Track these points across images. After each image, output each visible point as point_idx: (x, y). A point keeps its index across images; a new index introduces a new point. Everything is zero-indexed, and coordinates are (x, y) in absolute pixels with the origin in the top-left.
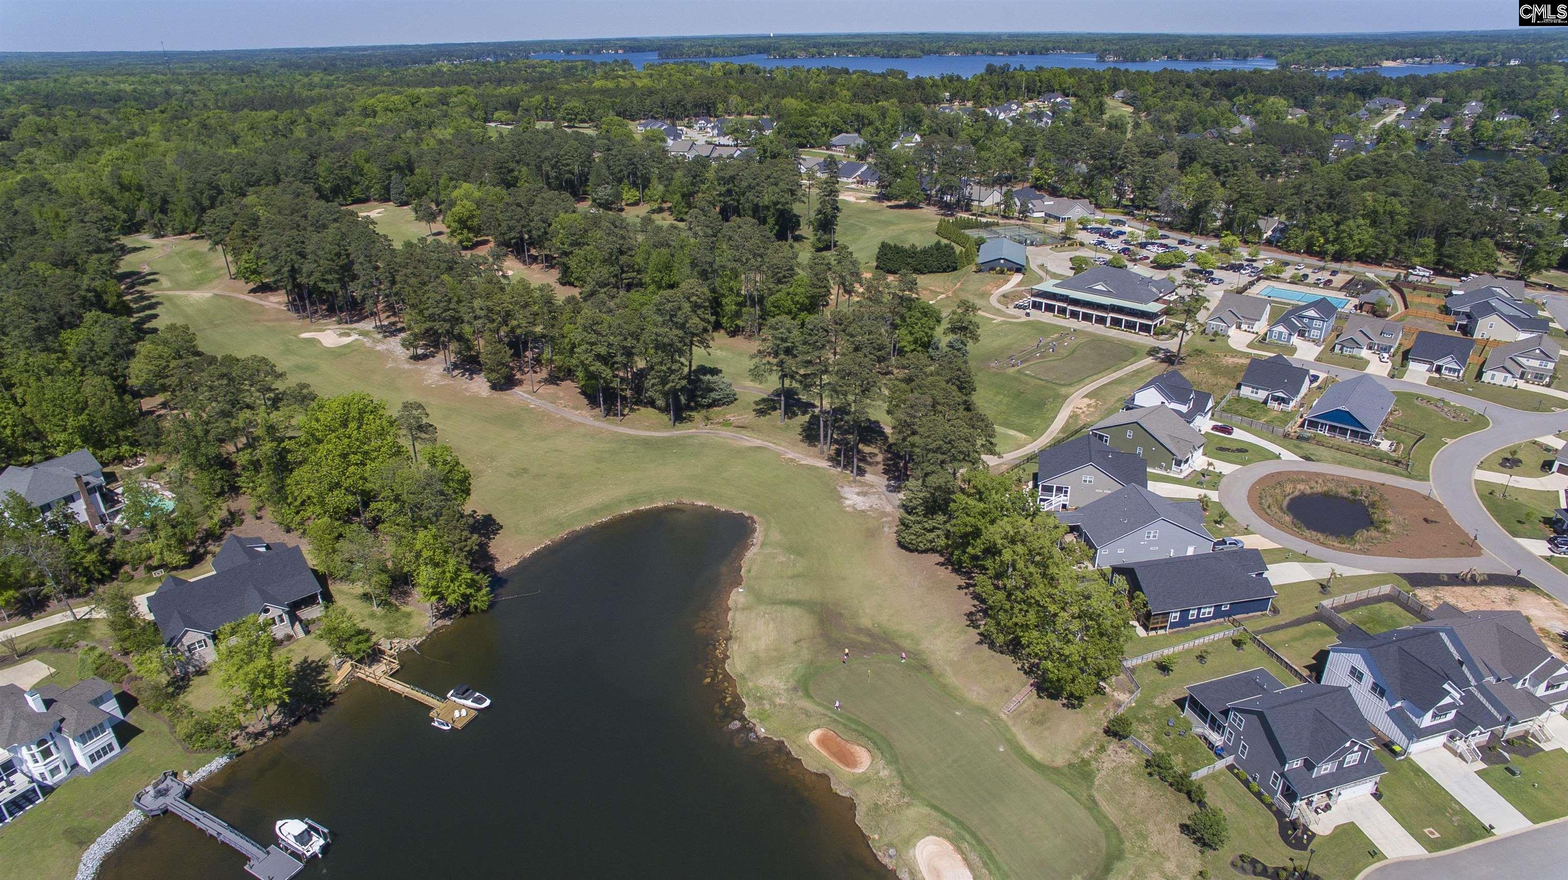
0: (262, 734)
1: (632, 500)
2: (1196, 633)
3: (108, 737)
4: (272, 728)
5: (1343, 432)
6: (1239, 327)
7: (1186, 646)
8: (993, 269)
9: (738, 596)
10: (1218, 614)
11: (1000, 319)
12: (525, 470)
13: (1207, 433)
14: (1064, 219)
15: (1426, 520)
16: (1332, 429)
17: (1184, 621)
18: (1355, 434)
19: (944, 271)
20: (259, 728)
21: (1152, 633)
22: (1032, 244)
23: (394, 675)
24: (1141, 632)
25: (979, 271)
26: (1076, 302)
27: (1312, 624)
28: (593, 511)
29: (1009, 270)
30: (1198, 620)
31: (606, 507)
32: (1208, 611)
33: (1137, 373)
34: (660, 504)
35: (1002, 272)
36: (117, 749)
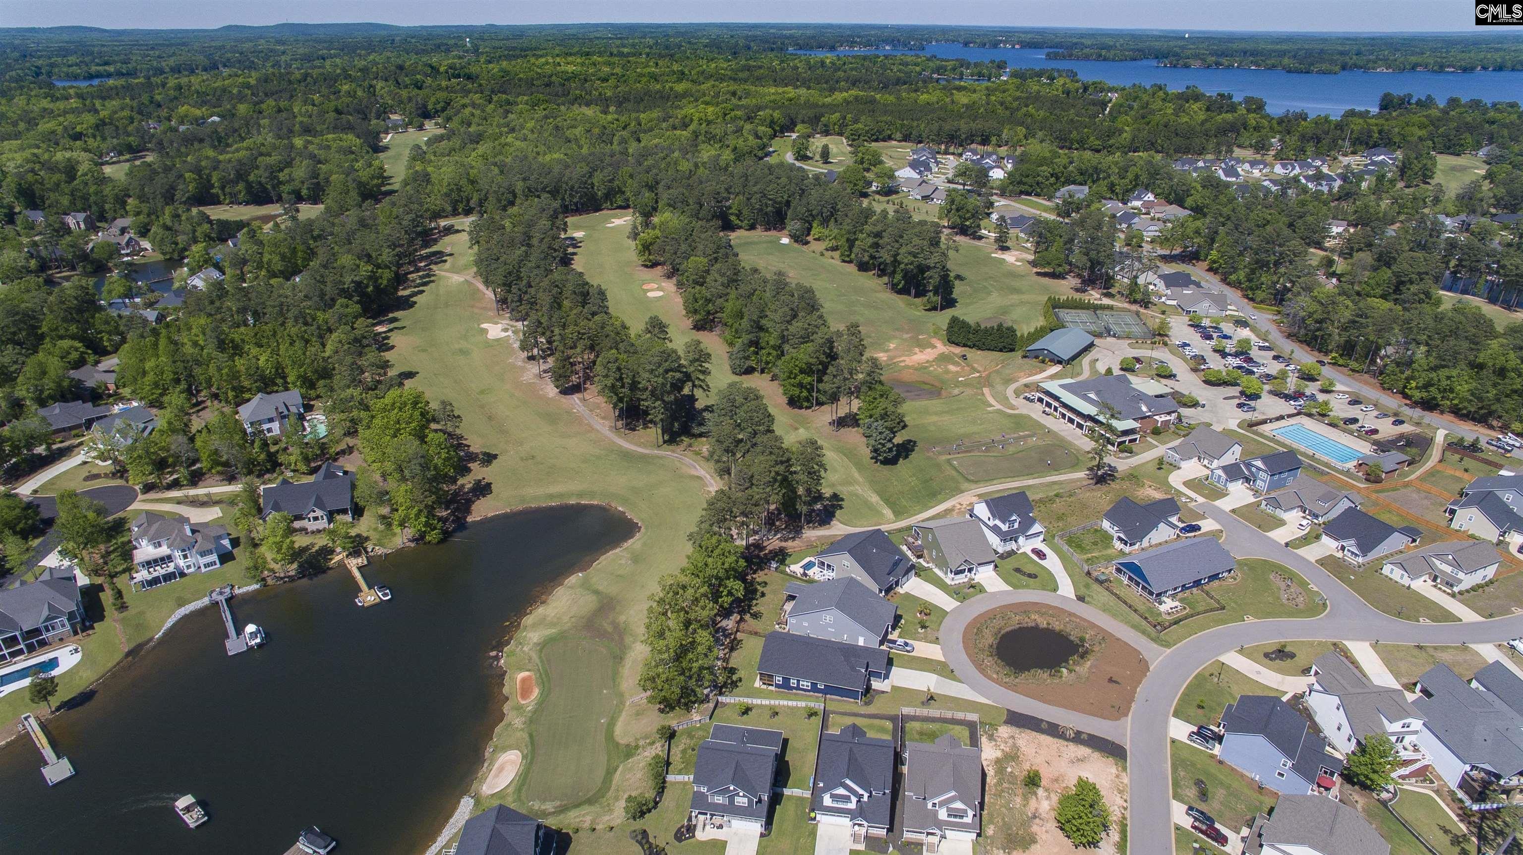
0: (282, 578)
1: (580, 495)
2: (793, 697)
3: (214, 557)
4: (289, 577)
5: (1138, 584)
6: (1199, 460)
7: (772, 702)
8: (1037, 357)
9: (574, 579)
10: (814, 688)
11: (998, 406)
12: (533, 457)
13: (1025, 553)
14: (1188, 312)
15: (1111, 680)
16: (1130, 578)
17: (786, 685)
18: (1144, 588)
19: (1001, 350)
20: (282, 575)
21: (765, 687)
22: (1114, 336)
23: (359, 568)
24: (758, 683)
25: (1024, 357)
26: (1065, 406)
27: (883, 721)
28: (551, 496)
29: (1051, 361)
30: (798, 688)
31: (561, 495)
32: (806, 684)
33: (1054, 483)
34: (596, 503)
35: (1043, 362)
36: (218, 565)
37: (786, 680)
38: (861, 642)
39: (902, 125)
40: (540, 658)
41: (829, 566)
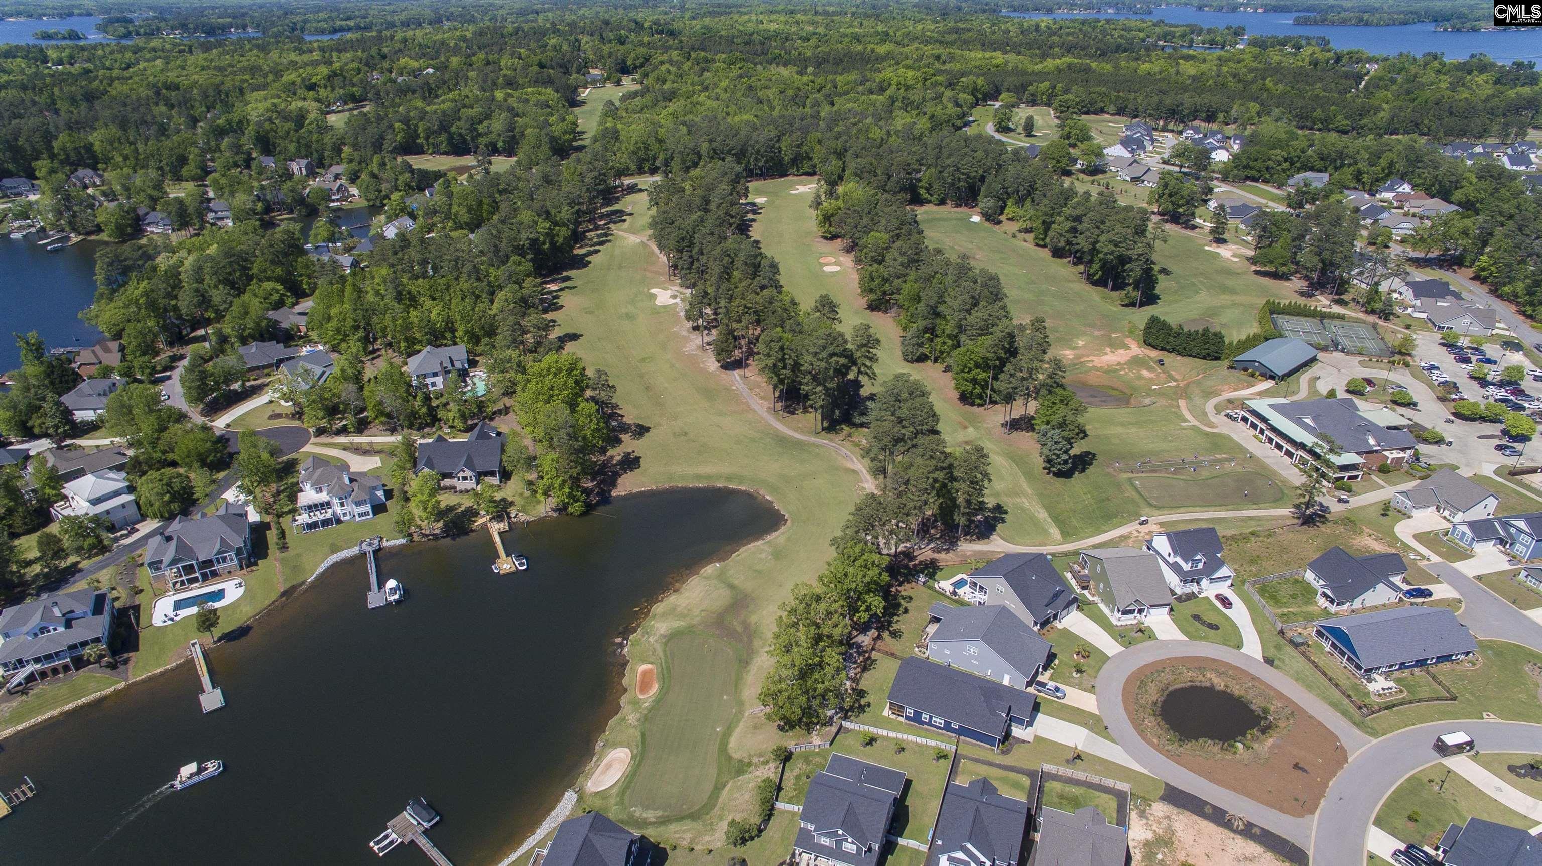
0: (427, 536)
1: (729, 479)
2: (923, 733)
3: (367, 508)
4: (433, 535)
5: (1343, 653)
6: (1438, 509)
7: (900, 736)
8: (1245, 369)
9: (710, 569)
10: (947, 727)
11: (1194, 422)
12: (686, 434)
13: (1207, 598)
14: (1441, 328)
15: (1296, 766)
16: (1333, 645)
17: (917, 718)
18: (1349, 659)
19: (1204, 358)
20: (428, 532)
21: (893, 717)
22: (1343, 351)
23: (500, 533)
25: (1230, 368)
26: (1274, 429)
27: (1020, 776)
28: (698, 477)
29: (1262, 375)
30: (929, 724)
31: (709, 477)
32: (939, 721)
33: (1251, 518)
34: (744, 488)
35: (1253, 375)
36: (371, 516)
37: (918, 715)
38: (1006, 682)
39: (1118, 97)
40: (664, 651)
41: (981, 588)
